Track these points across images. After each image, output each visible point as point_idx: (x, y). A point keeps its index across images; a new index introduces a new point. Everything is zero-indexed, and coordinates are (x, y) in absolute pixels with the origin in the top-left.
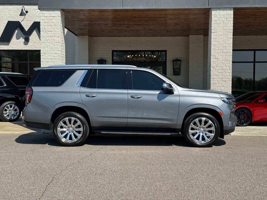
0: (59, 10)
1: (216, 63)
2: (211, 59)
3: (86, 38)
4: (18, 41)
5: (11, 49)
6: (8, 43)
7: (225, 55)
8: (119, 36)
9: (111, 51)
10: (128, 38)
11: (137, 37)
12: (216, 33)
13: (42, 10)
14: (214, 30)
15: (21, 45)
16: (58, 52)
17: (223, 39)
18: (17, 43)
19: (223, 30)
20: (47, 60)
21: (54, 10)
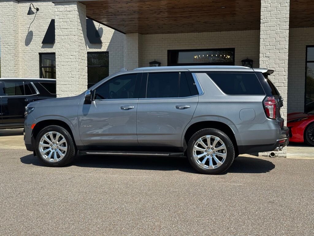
0: (75, 3)
1: (267, 63)
2: (260, 58)
3: (136, 35)
7: (278, 52)
8: (174, 33)
9: (167, 52)
10: (187, 34)
11: (197, 33)
12: (267, 23)
13: (56, 4)
14: (264, 19)
16: (75, 54)
17: (276, 31)
19: (276, 19)
20: (62, 63)
21: (70, 3)
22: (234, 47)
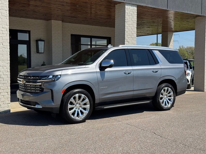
2: (125, 42)
14: (127, 20)
17: (132, 27)
19: (131, 21)
22: (30, 30)
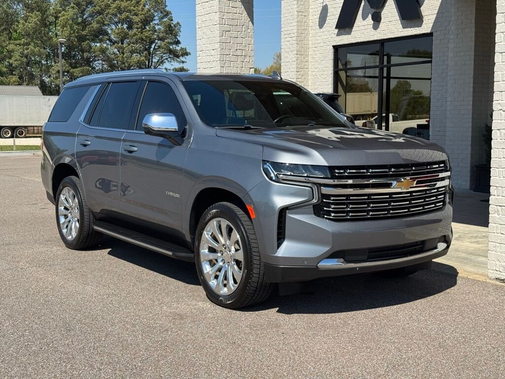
2: (497, 26)
4: (365, 22)
5: (353, 42)
6: (350, 30)
15: (368, 30)
18: (362, 28)
